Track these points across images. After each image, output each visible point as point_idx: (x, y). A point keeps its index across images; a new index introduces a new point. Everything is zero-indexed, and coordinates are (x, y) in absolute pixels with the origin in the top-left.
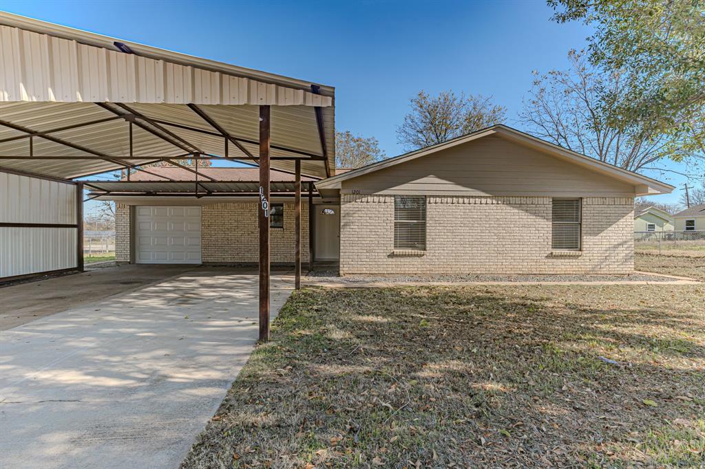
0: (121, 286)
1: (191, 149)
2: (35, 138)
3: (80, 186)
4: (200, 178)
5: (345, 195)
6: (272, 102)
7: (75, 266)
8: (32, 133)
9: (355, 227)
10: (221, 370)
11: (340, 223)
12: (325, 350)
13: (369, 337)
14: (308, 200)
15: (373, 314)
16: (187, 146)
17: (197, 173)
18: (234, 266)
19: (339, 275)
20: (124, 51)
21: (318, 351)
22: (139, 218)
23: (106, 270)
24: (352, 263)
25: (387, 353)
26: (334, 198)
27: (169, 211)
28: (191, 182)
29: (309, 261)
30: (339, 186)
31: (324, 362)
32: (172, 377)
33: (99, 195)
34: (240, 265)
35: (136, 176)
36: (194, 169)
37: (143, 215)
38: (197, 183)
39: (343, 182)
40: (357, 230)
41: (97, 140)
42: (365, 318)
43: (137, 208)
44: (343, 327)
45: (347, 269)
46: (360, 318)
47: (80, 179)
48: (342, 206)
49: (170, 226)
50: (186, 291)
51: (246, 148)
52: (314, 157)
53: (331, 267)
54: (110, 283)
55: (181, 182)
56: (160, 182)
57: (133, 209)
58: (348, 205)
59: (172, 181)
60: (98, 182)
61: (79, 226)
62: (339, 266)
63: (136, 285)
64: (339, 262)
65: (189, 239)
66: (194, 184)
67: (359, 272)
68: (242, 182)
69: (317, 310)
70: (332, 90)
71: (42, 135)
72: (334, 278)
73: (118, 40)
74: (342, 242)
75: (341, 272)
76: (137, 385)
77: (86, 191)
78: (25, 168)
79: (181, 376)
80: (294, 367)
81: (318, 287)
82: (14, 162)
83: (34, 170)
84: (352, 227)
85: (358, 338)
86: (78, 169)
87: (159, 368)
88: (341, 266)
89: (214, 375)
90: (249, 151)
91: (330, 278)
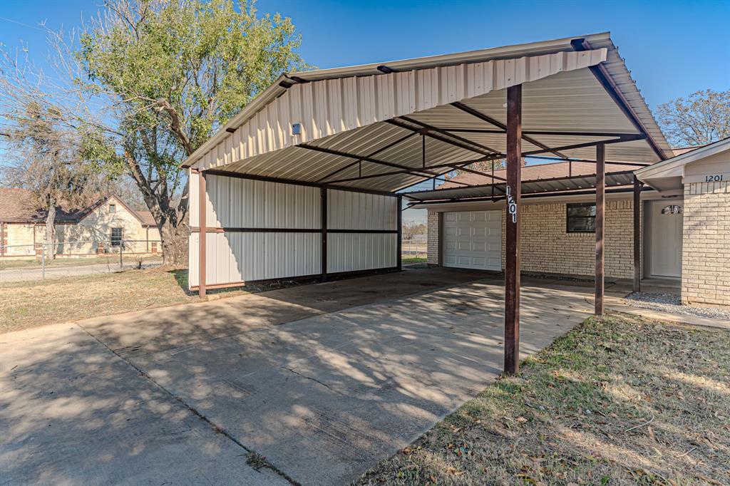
0: (420, 286)
1: (487, 151)
2: (363, 162)
3: (399, 197)
4: (496, 181)
5: (691, 184)
6: (521, 80)
7: (396, 265)
8: (361, 158)
9: (712, 232)
10: (448, 395)
11: (682, 225)
12: (588, 411)
13: (680, 413)
14: (633, 196)
15: (709, 375)
16: (482, 149)
17: (493, 177)
18: (535, 277)
19: (680, 303)
20: (386, 72)
21: (575, 410)
22: (447, 224)
23: (419, 270)
24: (705, 286)
25: (704, 452)
26: (675, 189)
27: (472, 216)
28: (488, 185)
29: (633, 278)
30: (681, 172)
31: (577, 428)
32: (401, 387)
33: (414, 204)
34: (543, 275)
35: (440, 184)
36: (490, 173)
37: (450, 221)
38: (493, 185)
39: (687, 166)
40: (716, 237)
41: (404, 156)
42: (691, 378)
43: (445, 214)
44: (640, 385)
45: (695, 295)
46: (681, 375)
47: (399, 192)
48: (686, 201)
49: (472, 231)
50: (471, 299)
51: (539, 141)
52: (625, 137)
53: (669, 290)
54: (413, 283)
55: (478, 186)
56: (460, 188)
57: (441, 215)
58: (697, 199)
59: (470, 187)
60: (412, 193)
61: (399, 232)
62: (680, 289)
63: (431, 287)
64: (680, 282)
65: (489, 245)
66: (491, 188)
67: (720, 302)
68: (542, 180)
69: (608, 350)
70: (605, 37)
71: (367, 159)
72: (669, 307)
73: (380, 64)
74: (684, 254)
75: (684, 299)
76: (373, 385)
77: (405, 202)
78: (364, 186)
79: (410, 388)
80: (530, 420)
81: (633, 316)
82: (357, 183)
83: (371, 187)
84: (706, 232)
85: (657, 408)
86: (398, 183)
87: (398, 374)
88: (684, 289)
89: (437, 397)
90: (543, 143)
91: (661, 306)
